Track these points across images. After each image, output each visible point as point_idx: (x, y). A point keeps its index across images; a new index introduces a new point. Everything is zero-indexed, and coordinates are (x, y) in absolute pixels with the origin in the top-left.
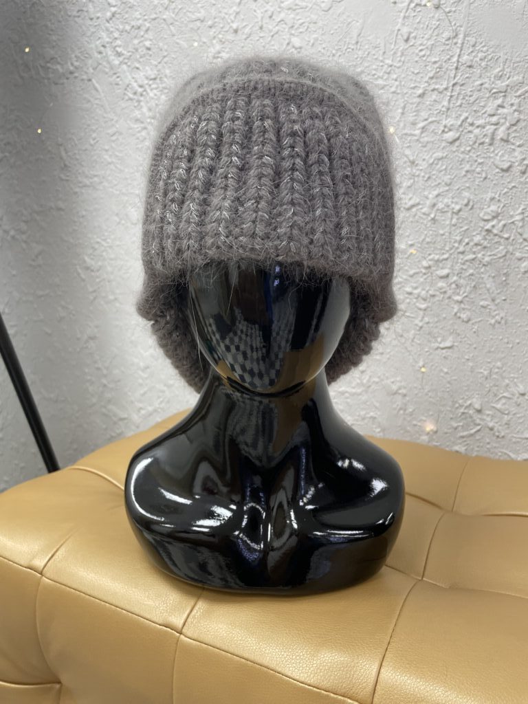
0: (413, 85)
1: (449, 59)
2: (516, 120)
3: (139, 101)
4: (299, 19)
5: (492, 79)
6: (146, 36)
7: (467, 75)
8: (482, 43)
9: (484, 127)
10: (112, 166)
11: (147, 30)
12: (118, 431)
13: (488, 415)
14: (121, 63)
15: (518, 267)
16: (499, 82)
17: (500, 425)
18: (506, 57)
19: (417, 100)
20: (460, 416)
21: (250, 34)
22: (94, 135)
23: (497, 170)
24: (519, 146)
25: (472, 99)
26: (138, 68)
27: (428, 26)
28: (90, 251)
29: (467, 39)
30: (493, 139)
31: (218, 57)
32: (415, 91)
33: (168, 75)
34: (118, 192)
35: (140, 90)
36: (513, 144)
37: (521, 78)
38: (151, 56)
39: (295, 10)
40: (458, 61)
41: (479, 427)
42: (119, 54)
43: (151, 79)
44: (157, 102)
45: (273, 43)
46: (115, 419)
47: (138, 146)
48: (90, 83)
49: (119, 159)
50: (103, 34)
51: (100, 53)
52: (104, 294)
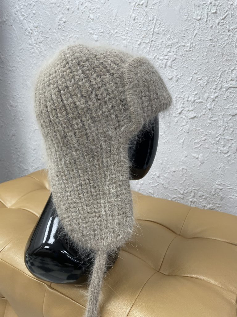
0: (136, 40)
1: (150, 30)
2: (175, 58)
3: (31, 36)
4: (93, 7)
5: (166, 40)
6: (33, 8)
7: (157, 37)
8: (163, 23)
9: (163, 60)
10: (21, 63)
11: (34, 6)
12: (24, 175)
13: (162, 179)
14: (24, 19)
15: (174, 120)
16: (169, 41)
17: (166, 183)
18: (172, 30)
19: (138, 46)
20: (152, 179)
21: (74, 11)
22: (13, 49)
23: (167, 79)
24: (176, 70)
25: (159, 48)
26: (30, 22)
27: (142, 14)
28: (13, 99)
29: (157, 21)
30: (166, 66)
31: (61, 20)
32: (137, 42)
33: (42, 26)
34: (23, 75)
35: (31, 31)
36: (173, 68)
37: (177, 40)
38: (35, 17)
39: (91, 2)
40: (154, 31)
41: (158, 183)
42: (23, 15)
43: (35, 27)
44: (37, 37)
45: (82, 16)
46: (23, 169)
47: (30, 55)
48: (12, 27)
49: (23, 61)
50: (17, 6)
51: (16, 14)
52: (18, 117)
